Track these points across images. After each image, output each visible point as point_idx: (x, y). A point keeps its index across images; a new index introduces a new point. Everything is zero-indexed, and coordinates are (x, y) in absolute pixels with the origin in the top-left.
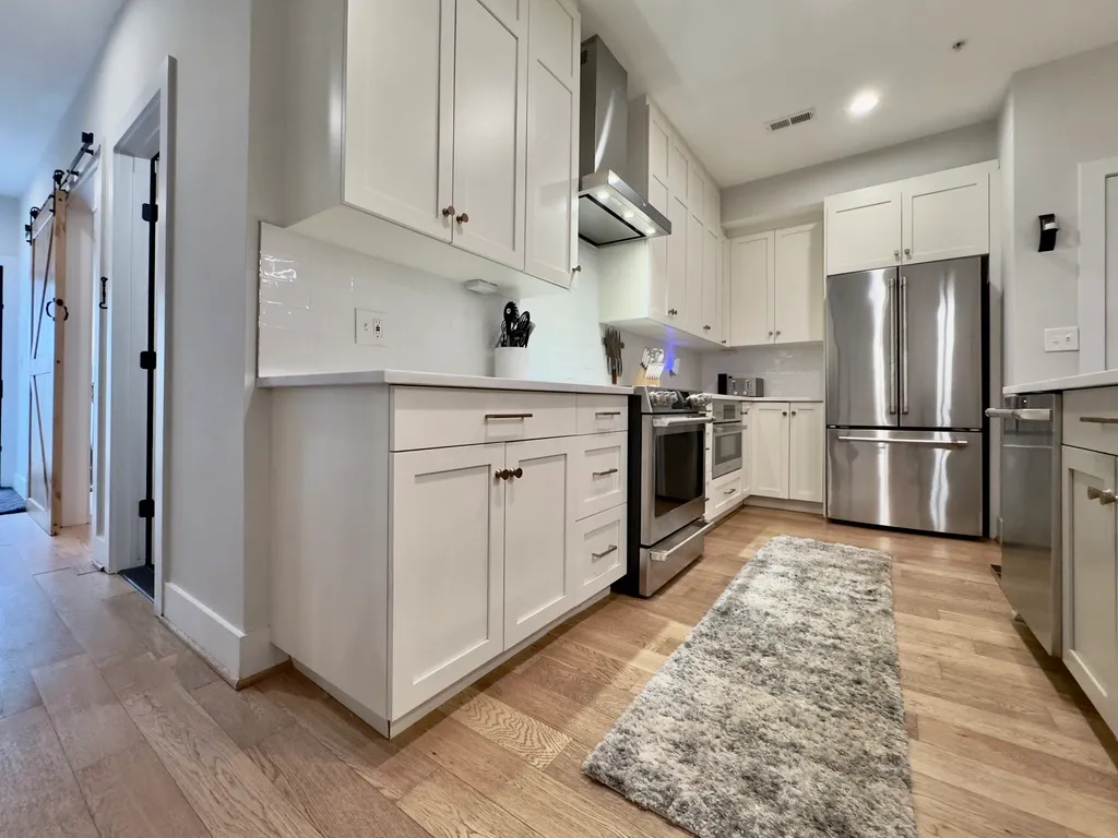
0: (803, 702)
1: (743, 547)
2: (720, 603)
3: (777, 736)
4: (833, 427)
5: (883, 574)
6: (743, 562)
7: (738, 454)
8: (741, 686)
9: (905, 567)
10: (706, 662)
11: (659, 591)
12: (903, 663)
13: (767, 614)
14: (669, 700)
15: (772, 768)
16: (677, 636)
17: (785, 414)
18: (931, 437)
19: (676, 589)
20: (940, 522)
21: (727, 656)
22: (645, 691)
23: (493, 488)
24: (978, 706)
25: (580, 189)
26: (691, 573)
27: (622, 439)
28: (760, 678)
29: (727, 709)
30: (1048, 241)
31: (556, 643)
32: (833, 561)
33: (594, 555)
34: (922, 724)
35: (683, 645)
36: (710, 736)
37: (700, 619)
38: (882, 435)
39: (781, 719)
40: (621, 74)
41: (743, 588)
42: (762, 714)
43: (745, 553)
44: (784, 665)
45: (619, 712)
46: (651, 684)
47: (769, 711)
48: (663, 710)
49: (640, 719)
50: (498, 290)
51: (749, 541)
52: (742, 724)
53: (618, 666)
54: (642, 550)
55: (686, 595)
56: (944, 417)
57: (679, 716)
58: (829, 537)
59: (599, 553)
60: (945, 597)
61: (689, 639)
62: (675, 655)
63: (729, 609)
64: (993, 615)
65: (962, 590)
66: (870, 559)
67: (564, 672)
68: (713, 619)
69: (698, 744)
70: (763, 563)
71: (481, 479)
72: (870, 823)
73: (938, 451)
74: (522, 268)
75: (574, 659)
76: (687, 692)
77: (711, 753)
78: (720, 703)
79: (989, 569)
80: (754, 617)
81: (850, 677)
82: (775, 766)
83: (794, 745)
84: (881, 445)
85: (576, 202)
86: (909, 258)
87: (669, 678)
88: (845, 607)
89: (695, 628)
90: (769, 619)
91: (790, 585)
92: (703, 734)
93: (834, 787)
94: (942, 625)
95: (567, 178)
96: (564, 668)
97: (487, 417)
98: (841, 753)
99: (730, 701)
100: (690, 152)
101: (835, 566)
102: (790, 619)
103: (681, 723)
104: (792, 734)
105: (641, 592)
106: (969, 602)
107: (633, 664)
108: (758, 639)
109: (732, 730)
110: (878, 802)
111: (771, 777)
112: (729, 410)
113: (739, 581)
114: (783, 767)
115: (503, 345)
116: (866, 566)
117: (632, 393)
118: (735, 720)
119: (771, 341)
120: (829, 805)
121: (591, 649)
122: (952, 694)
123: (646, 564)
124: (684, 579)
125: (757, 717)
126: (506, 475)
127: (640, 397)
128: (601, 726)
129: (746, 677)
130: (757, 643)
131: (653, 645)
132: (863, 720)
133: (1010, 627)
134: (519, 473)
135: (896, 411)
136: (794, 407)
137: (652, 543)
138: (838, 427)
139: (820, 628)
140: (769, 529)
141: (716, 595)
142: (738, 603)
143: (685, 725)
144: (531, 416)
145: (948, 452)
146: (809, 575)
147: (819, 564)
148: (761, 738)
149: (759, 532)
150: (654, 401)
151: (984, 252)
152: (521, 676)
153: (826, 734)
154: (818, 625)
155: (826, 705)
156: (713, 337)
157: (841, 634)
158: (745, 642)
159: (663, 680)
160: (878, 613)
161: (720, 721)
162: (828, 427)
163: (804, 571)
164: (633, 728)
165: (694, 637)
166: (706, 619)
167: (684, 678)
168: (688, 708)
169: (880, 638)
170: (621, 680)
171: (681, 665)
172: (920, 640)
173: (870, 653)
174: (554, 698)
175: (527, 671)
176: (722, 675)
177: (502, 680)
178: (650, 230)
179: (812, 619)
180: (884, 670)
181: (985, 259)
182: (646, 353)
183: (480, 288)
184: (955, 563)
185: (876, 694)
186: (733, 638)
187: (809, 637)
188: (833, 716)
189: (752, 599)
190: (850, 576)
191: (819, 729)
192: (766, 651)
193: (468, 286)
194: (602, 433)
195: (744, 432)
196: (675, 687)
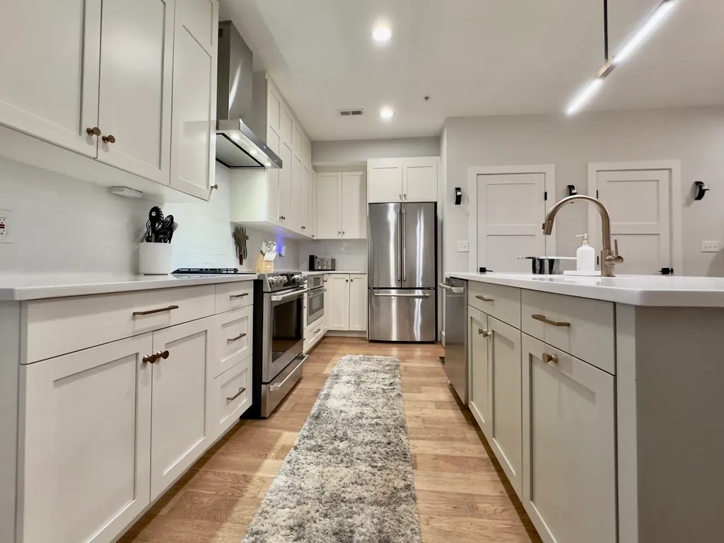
0: (363, 466)
1: (326, 366)
2: (314, 411)
3: (351, 495)
4: (371, 289)
5: (397, 371)
6: (326, 377)
7: (322, 306)
8: (329, 468)
9: (405, 364)
10: (308, 457)
11: (275, 411)
12: (408, 425)
13: (341, 411)
14: (285, 495)
15: (350, 520)
16: (288, 442)
17: (347, 281)
18: (414, 293)
19: (286, 406)
20: (418, 336)
21: (319, 448)
22: (268, 494)
23: (141, 372)
24: (439, 439)
25: (217, 128)
26: (295, 392)
27: (249, 312)
28: (340, 458)
29: (322, 488)
30: (458, 200)
31: (197, 476)
32: (373, 368)
33: (228, 399)
34: (419, 459)
35: (292, 449)
36: (313, 512)
37: (302, 425)
38: (393, 292)
39: (352, 483)
40: (248, 53)
41: (327, 396)
42: (342, 483)
43: (327, 371)
44: (353, 445)
45: (250, 517)
46: (272, 487)
47: (345, 480)
48: (281, 505)
49: (266, 518)
50: (143, 197)
51: (328, 361)
52: (332, 495)
53: (248, 480)
54: (263, 386)
55: (293, 410)
56: (419, 283)
57: (292, 505)
58: (370, 352)
59: (232, 396)
60: (423, 379)
61: (296, 443)
62: (287, 458)
63: (319, 413)
64: (441, 384)
65: (429, 373)
66: (390, 363)
67: (205, 500)
68: (311, 424)
69: (306, 522)
70: (337, 376)
71: (129, 367)
72: (400, 533)
73: (417, 300)
74: (168, 184)
75: (213, 484)
76: (297, 484)
77: (314, 525)
78: (318, 485)
79: (439, 359)
80: (335, 416)
81: (385, 442)
82: (351, 517)
83: (360, 499)
84: (393, 297)
85: (214, 137)
86: (406, 199)
87: (284, 478)
88: (380, 397)
89: (300, 433)
90: (343, 414)
91: (352, 388)
92: (308, 512)
93: (382, 519)
94: (422, 396)
95: (207, 119)
96: (205, 495)
97: (134, 314)
98: (384, 493)
99: (323, 481)
100: (293, 115)
101: (374, 371)
102: (354, 411)
103: (293, 510)
104: (360, 491)
105: (262, 415)
106: (432, 380)
107: (259, 474)
108: (337, 430)
109: (326, 502)
110: (403, 518)
111: (349, 527)
112: (317, 280)
113: (325, 392)
114: (355, 516)
115: (148, 240)
116: (388, 368)
117: (257, 278)
118: (327, 494)
119: (340, 237)
120: (380, 532)
121: (226, 472)
122: (429, 436)
123: (266, 395)
124: (291, 397)
125: (339, 487)
126: (153, 359)
127: (262, 281)
128: (237, 535)
129: (332, 460)
130: (337, 434)
131: (273, 454)
132: (392, 467)
133: (448, 390)
134: (165, 355)
135: (401, 280)
136: (352, 277)
137: (270, 379)
138: (374, 288)
139: (369, 413)
140: (339, 352)
141: (311, 405)
142: (325, 408)
143: (296, 511)
144: (177, 307)
145: (421, 300)
146: (362, 379)
147: (366, 371)
148: (342, 501)
149: (334, 354)
150: (272, 284)
151: (435, 200)
152: (167, 516)
153: (376, 484)
154: (368, 411)
155: (375, 464)
156: (307, 233)
157: (380, 414)
158: (330, 435)
159: (281, 481)
160: (395, 396)
161: (318, 499)
162: (369, 288)
163: (359, 377)
164: (262, 528)
165: (300, 441)
166: (306, 425)
167: (294, 474)
168: (298, 496)
169: (397, 412)
170: (251, 489)
171: (292, 465)
172: (415, 407)
173: (393, 423)
174: (198, 526)
175: (172, 509)
176: (318, 464)
177: (149, 526)
178: (268, 164)
179: (365, 408)
180: (400, 431)
181: (436, 203)
182: (264, 244)
183: (126, 193)
184: (424, 358)
185: (398, 448)
186: (323, 434)
187: (364, 421)
188: (379, 470)
189: (333, 403)
190: (382, 375)
191: (372, 482)
192: (342, 438)
193: (113, 190)
194: (234, 309)
195: (325, 293)
196: (288, 484)
